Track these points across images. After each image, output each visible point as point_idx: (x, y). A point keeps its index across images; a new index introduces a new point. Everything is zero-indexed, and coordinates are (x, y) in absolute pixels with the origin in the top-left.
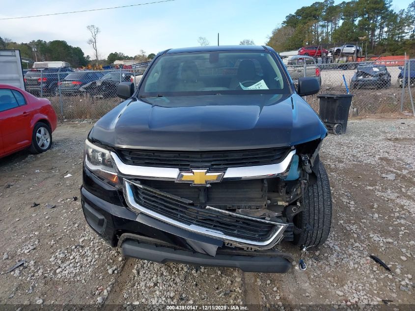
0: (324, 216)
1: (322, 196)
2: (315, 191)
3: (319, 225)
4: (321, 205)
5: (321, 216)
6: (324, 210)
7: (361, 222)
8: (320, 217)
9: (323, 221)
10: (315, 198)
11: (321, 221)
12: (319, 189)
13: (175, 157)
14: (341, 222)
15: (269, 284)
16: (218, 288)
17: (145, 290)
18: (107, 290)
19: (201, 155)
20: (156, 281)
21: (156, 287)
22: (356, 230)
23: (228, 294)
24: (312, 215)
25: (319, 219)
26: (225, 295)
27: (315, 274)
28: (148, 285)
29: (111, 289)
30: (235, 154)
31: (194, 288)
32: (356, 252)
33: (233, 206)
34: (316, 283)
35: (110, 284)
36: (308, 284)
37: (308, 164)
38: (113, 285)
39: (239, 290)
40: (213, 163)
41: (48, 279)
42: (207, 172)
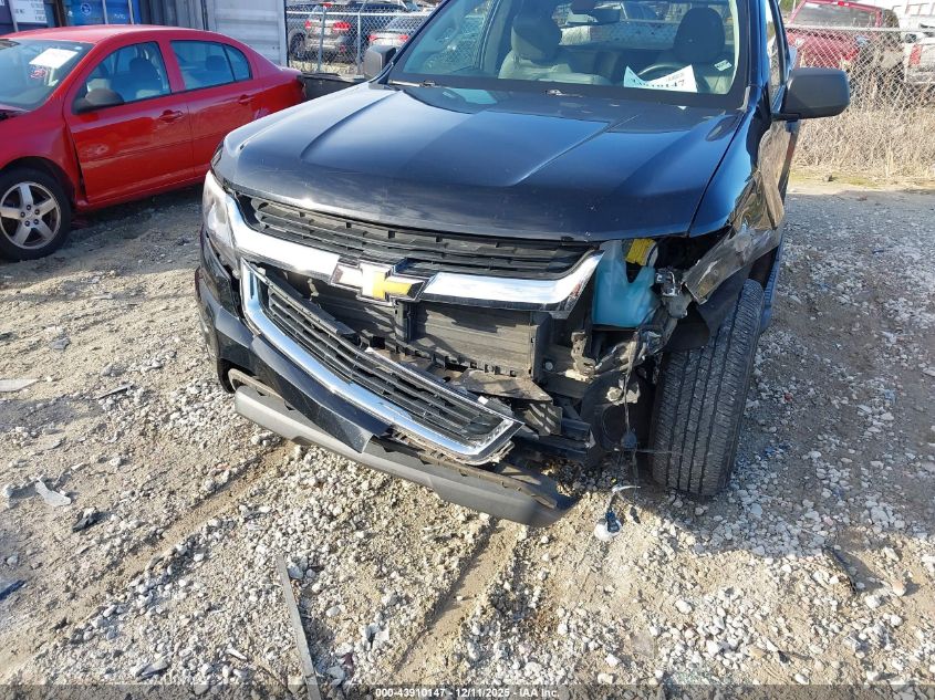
0: (711, 428)
1: (716, 379)
2: (705, 363)
3: (698, 446)
4: (710, 402)
5: (705, 426)
6: (714, 413)
7: (868, 467)
8: (701, 428)
9: (708, 439)
10: (699, 382)
11: (702, 437)
12: (717, 361)
13: (339, 228)
14: (816, 454)
15: (542, 544)
16: (432, 523)
17: (294, 490)
18: (230, 472)
19: (391, 235)
20: (325, 478)
21: (318, 489)
22: (838, 483)
23: (445, 539)
24: (681, 420)
25: (697, 431)
26: (437, 540)
27: (657, 552)
28: (305, 482)
29: (240, 472)
30: (462, 242)
31: (387, 509)
32: (796, 531)
33: (461, 359)
34: (646, 571)
35: (242, 461)
36: (626, 568)
37: (673, 294)
38: (247, 465)
39: (469, 539)
40: (410, 255)
41: (151, 426)
42: (388, 275)
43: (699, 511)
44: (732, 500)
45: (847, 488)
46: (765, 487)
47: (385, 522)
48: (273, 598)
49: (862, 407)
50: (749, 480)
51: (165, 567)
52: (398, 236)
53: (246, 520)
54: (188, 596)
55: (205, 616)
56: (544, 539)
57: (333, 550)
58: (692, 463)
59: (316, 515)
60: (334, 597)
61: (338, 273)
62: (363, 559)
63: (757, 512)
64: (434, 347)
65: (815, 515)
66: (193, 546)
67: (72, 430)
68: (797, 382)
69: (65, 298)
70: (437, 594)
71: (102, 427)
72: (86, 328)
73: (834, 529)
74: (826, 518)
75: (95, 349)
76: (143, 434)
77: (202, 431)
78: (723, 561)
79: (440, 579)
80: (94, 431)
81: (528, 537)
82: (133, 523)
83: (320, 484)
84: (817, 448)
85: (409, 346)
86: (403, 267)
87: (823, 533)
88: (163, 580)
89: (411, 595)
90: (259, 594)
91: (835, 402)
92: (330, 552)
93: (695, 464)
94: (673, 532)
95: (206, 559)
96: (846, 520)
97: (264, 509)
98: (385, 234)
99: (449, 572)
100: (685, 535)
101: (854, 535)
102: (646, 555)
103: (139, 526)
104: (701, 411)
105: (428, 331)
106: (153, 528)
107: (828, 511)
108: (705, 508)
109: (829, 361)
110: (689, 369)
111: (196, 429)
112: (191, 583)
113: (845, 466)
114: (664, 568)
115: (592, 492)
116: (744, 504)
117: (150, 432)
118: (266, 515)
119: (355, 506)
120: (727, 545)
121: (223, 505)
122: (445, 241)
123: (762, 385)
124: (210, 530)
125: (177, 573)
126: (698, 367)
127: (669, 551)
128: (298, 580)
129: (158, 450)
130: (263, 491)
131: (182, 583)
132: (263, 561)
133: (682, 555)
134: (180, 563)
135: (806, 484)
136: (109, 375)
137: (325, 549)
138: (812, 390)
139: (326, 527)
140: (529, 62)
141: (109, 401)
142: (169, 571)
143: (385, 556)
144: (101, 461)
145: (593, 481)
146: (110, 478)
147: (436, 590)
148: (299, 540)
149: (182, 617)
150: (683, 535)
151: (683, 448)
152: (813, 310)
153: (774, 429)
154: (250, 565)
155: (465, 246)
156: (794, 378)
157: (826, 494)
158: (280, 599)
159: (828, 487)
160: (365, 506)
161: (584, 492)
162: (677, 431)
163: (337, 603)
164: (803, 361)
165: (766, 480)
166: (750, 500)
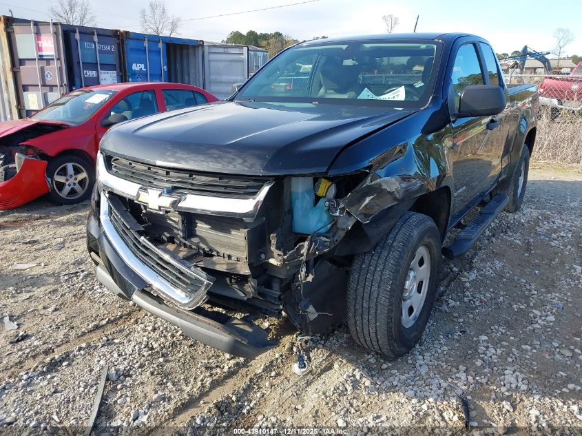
0: (376, 305)
1: (380, 273)
2: (374, 262)
3: (370, 317)
4: (375, 288)
5: (373, 304)
6: (378, 295)
7: (519, 348)
8: (371, 305)
9: (376, 313)
10: (369, 275)
11: (372, 312)
12: (381, 261)
13: (144, 171)
14: (484, 338)
15: (271, 377)
16: (209, 359)
17: (139, 332)
18: (109, 319)
19: (168, 173)
20: (159, 327)
21: (152, 333)
22: (491, 357)
23: (211, 368)
24: (360, 299)
25: (369, 308)
26: (207, 368)
27: (341, 388)
28: (147, 328)
29: (115, 320)
30: (203, 177)
31: (186, 347)
32: (444, 385)
33: (211, 250)
34: (328, 399)
35: (119, 314)
36: (316, 395)
37: (337, 214)
38: (121, 317)
39: (226, 369)
40: (175, 185)
41: (81, 292)
42: (160, 195)
43: (385, 366)
44: (410, 361)
45: (496, 361)
46: (437, 355)
47: (180, 355)
48: (92, 390)
49: (534, 311)
50: (428, 350)
51: (43, 367)
52: (172, 174)
53: (103, 346)
54: (48, 384)
55: (51, 396)
56: (273, 374)
57: (141, 366)
58: (369, 330)
59: (143, 346)
60: (127, 393)
61: (138, 195)
62: (155, 373)
63: (423, 371)
64: (198, 243)
65: (463, 376)
66: (66, 357)
67: (38, 292)
68: (493, 292)
69: (74, 224)
70: (188, 398)
71: (55, 291)
72: (76, 240)
73: (473, 385)
74: (470, 378)
75: (75, 250)
76: (75, 296)
77: (107, 296)
78: (384, 398)
79: (195, 389)
80: (50, 292)
81: (264, 372)
82: (41, 343)
83: (154, 330)
84: (487, 334)
85: (186, 242)
86: (171, 191)
87: (464, 388)
88: (40, 374)
89: (172, 397)
90: (85, 387)
91: (514, 306)
92: (139, 367)
93: (371, 331)
94: (358, 377)
95: (69, 365)
96: (484, 381)
97: (116, 341)
98: (164, 173)
99: (203, 387)
100: (366, 379)
101: (486, 391)
102: (332, 389)
103: (44, 344)
104: (370, 294)
105: (198, 233)
106: (50, 346)
107: (474, 374)
108: (390, 365)
109: (524, 281)
110: (364, 266)
111: (104, 295)
112: (53, 377)
113: (502, 346)
114: (341, 399)
115: (318, 349)
116: (417, 365)
117: (79, 296)
118: (116, 344)
119: (167, 343)
120: (393, 388)
121: (95, 337)
122: (194, 176)
123: (468, 293)
124: (80, 349)
125: (49, 371)
126: (369, 265)
127: (349, 388)
128: (113, 381)
129: (78, 305)
130: (121, 331)
131: (49, 376)
132: (98, 369)
133: (358, 392)
134: (54, 366)
135: (467, 355)
136: (74, 264)
137: (137, 365)
138: (501, 298)
139: (145, 354)
140: (333, 91)
141: (66, 277)
142: (45, 369)
143: (170, 374)
144: (45, 308)
145: (322, 342)
146: (44, 317)
147: (189, 395)
148: (125, 359)
149: (39, 394)
150: (364, 379)
151: (362, 318)
152: (528, 250)
153: (461, 320)
154: (91, 371)
155: (204, 179)
156: (492, 290)
157: (479, 363)
158: (96, 391)
159: (482, 359)
160: (174, 345)
161: (314, 349)
162: (358, 307)
163: (127, 396)
164: (504, 280)
165: (439, 351)
166: (422, 362)
